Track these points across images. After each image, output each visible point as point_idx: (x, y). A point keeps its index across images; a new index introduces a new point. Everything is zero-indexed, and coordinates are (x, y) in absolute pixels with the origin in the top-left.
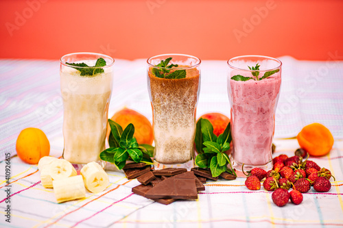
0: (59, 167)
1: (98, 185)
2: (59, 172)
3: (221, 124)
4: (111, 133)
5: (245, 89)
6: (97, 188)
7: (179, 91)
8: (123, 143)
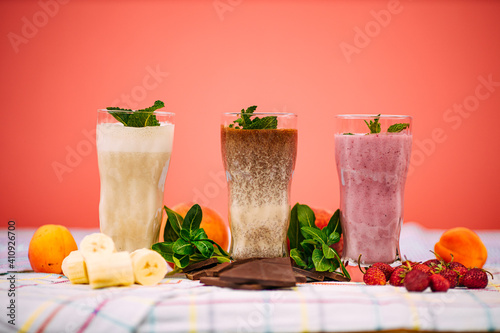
0: (95, 244)
1: (150, 274)
2: (95, 250)
4: (168, 222)
5: (362, 145)
6: (149, 277)
7: (267, 148)
8: (186, 233)
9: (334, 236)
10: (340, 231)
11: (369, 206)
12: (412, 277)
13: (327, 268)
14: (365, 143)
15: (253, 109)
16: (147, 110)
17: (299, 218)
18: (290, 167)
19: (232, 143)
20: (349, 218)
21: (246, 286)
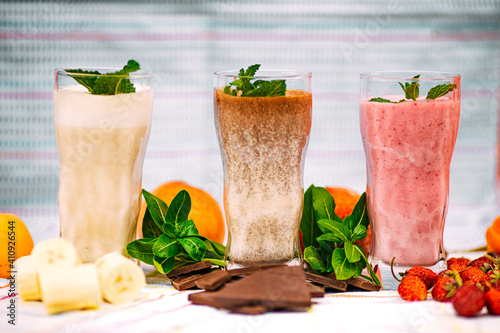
0: (51, 253)
1: (124, 289)
2: (51, 261)
3: (348, 202)
5: (395, 116)
6: (122, 294)
7: (273, 121)
8: (170, 228)
9: (359, 230)
10: (367, 222)
11: (405, 194)
12: (462, 296)
13: (351, 273)
14: (399, 113)
15: (255, 68)
16: (117, 73)
17: (314, 205)
18: (303, 143)
19: (228, 114)
20: (379, 207)
21: (247, 309)
